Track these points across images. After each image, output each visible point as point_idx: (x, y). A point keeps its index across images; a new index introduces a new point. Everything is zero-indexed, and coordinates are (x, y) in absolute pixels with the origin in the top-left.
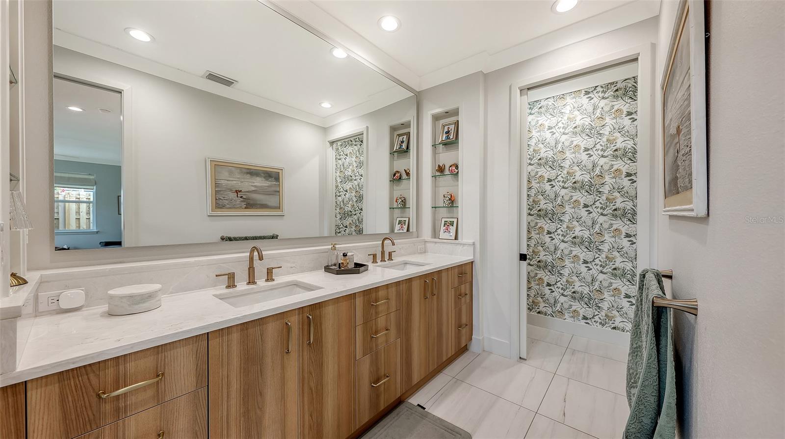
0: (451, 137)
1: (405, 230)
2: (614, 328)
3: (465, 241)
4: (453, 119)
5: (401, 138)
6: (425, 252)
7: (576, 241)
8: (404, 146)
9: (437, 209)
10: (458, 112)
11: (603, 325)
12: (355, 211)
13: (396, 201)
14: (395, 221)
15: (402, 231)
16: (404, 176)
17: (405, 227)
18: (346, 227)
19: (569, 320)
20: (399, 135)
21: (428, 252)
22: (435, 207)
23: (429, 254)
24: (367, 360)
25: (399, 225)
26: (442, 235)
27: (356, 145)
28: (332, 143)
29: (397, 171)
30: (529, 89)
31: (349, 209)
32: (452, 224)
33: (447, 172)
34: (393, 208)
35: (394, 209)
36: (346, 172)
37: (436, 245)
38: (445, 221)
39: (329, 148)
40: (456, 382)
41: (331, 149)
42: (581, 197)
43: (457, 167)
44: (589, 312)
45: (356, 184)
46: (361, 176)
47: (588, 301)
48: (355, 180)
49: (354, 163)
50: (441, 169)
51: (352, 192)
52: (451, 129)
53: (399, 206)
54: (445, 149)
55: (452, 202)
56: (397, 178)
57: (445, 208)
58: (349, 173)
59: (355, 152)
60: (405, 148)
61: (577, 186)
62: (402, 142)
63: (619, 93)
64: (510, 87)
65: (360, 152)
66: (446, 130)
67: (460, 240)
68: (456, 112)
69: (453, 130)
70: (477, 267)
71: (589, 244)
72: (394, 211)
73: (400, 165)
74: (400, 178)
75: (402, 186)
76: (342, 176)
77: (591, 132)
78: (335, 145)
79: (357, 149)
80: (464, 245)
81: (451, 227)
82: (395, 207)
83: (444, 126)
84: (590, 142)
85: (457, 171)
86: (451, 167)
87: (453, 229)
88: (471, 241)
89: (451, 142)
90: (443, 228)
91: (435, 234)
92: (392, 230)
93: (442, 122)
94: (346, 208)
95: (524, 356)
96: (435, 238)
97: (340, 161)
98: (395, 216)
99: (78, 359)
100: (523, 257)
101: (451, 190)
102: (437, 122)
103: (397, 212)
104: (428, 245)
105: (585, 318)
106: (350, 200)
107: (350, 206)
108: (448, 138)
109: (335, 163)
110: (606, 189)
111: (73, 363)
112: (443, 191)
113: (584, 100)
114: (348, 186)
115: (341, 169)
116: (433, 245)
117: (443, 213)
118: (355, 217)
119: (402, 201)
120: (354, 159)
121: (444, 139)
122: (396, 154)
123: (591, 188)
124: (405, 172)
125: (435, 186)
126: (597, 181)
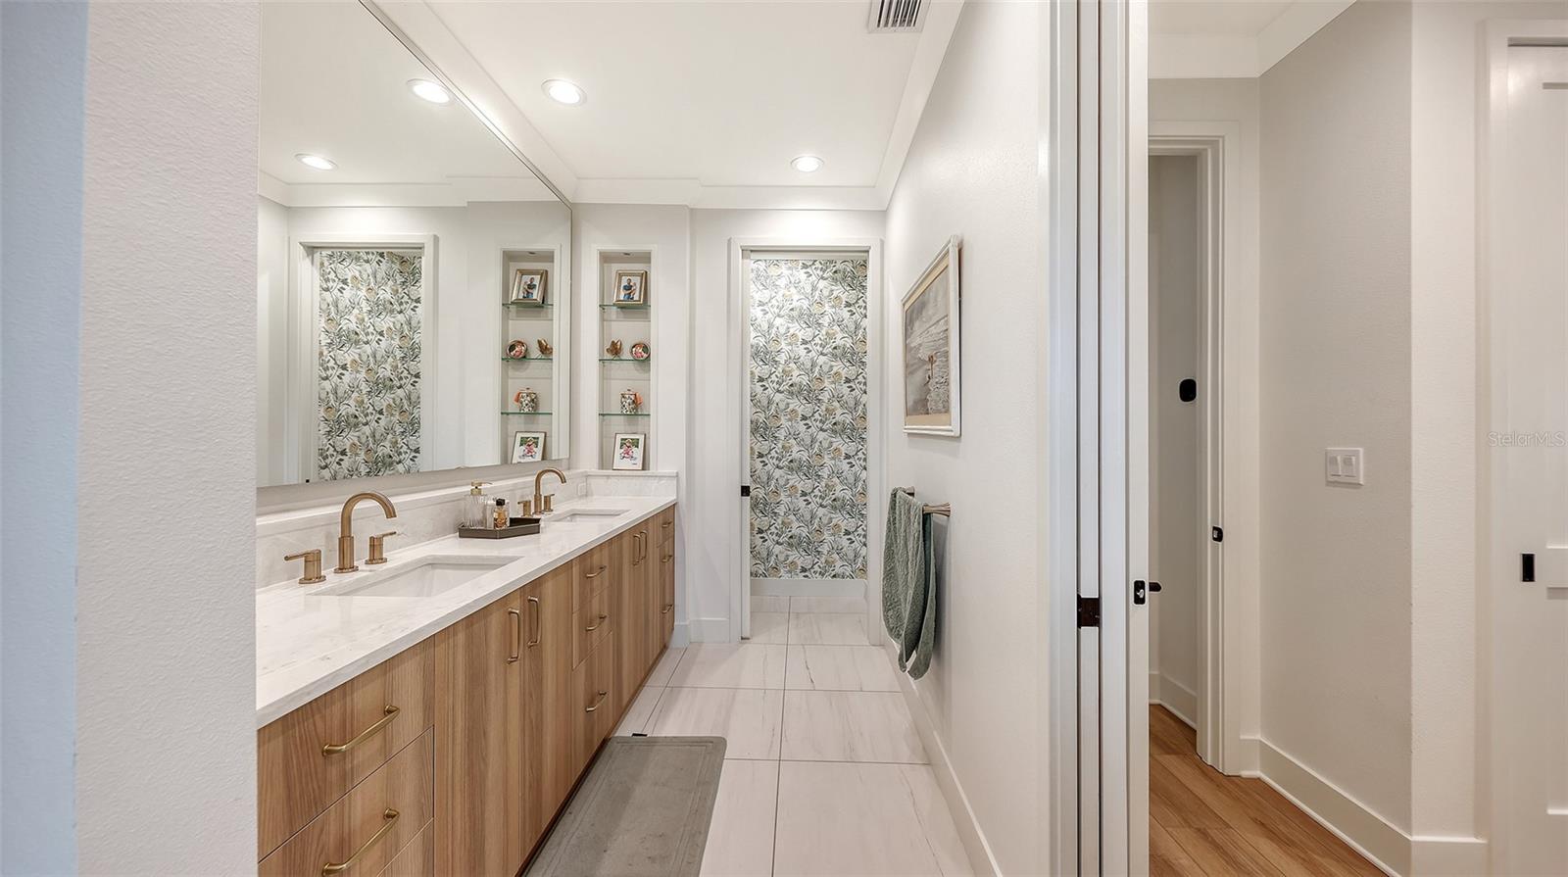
0: (636, 298)
1: (538, 457)
2: (834, 576)
3: (661, 471)
4: (639, 267)
5: (527, 279)
6: (586, 496)
7: (795, 467)
8: (536, 295)
9: (606, 417)
10: (650, 258)
11: (823, 575)
12: (366, 415)
13: (517, 400)
14: (510, 441)
15: (530, 459)
16: (535, 352)
17: (539, 451)
18: (343, 453)
19: (786, 577)
20: (523, 272)
21: (592, 495)
22: (603, 415)
23: (595, 497)
24: (582, 667)
25: (523, 448)
26: (618, 463)
27: (367, 261)
28: (311, 249)
29: (519, 342)
30: (752, 251)
31: (352, 410)
32: (635, 443)
33: (626, 354)
34: (508, 414)
35: (510, 416)
36: (343, 322)
37: (610, 481)
38: (622, 439)
39: (303, 259)
40: (672, 691)
41: (310, 263)
42: (799, 406)
43: (646, 349)
44: (806, 561)
45: (369, 352)
46: (381, 334)
47: (809, 546)
48: (367, 343)
49: (364, 302)
50: (615, 350)
51: (358, 372)
52: (635, 284)
53: (526, 410)
54: (622, 315)
55: (635, 407)
56: (515, 354)
57: (622, 417)
58: (350, 323)
59: (365, 276)
60: (540, 300)
61: (795, 391)
62: (531, 286)
63: (838, 276)
64: (729, 240)
65: (378, 280)
66: (624, 283)
67: (652, 471)
68: (646, 258)
69: (638, 286)
70: (682, 513)
71: (808, 470)
72: (508, 419)
73: (528, 330)
74: (524, 357)
75: (528, 371)
76: (334, 330)
77: (810, 320)
78: (317, 256)
79: (370, 271)
80: (661, 477)
81: (634, 449)
82: (510, 411)
83: (620, 276)
84: (808, 333)
85: (645, 355)
86: (634, 347)
87: (638, 452)
88: (673, 471)
89: (634, 303)
90: (618, 451)
91: (605, 461)
92: (506, 459)
93: (616, 267)
94: (342, 408)
95: (746, 634)
96: (602, 469)
97: (327, 294)
98: (512, 429)
99: (312, 687)
100: (745, 491)
101: (636, 386)
102: (605, 265)
103: (516, 423)
104: (593, 482)
105: (804, 570)
106: (352, 388)
107: (352, 402)
108: (629, 297)
109: (317, 298)
110: (825, 397)
111: (309, 694)
112: (618, 387)
113: (801, 275)
114: (348, 355)
115: (332, 314)
116: (602, 481)
117: (618, 424)
118: (367, 430)
119: (533, 400)
120: (363, 293)
121: (622, 298)
122: (513, 308)
123: (809, 394)
124: (537, 346)
125: (604, 378)
126: (815, 386)
